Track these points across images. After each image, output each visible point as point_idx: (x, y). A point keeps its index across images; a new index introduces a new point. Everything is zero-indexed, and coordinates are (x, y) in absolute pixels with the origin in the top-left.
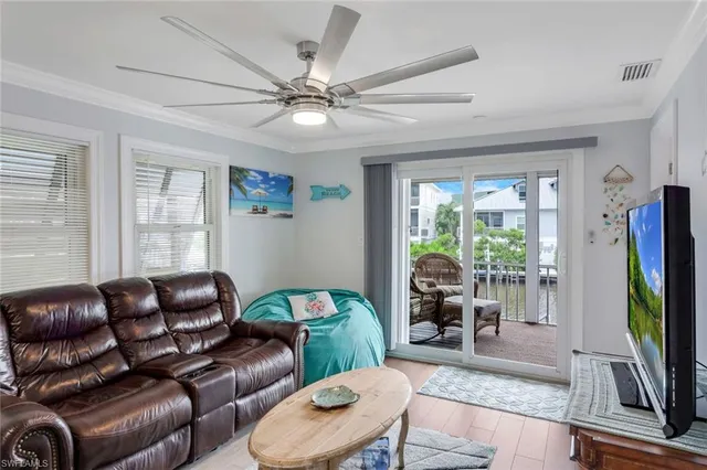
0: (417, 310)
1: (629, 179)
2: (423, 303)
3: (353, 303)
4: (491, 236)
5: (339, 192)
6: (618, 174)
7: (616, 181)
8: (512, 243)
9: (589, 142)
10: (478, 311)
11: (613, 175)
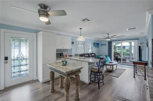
0: (114, 58)
1: (143, 43)
2: (115, 58)
3: (107, 57)
4: (123, 50)
5: (105, 45)
6: (142, 42)
7: (142, 43)
8: (127, 51)
9: (138, 39)
10: (123, 59)
11: (141, 43)
